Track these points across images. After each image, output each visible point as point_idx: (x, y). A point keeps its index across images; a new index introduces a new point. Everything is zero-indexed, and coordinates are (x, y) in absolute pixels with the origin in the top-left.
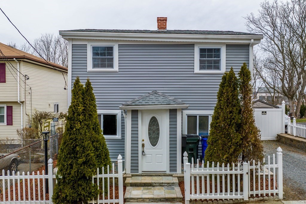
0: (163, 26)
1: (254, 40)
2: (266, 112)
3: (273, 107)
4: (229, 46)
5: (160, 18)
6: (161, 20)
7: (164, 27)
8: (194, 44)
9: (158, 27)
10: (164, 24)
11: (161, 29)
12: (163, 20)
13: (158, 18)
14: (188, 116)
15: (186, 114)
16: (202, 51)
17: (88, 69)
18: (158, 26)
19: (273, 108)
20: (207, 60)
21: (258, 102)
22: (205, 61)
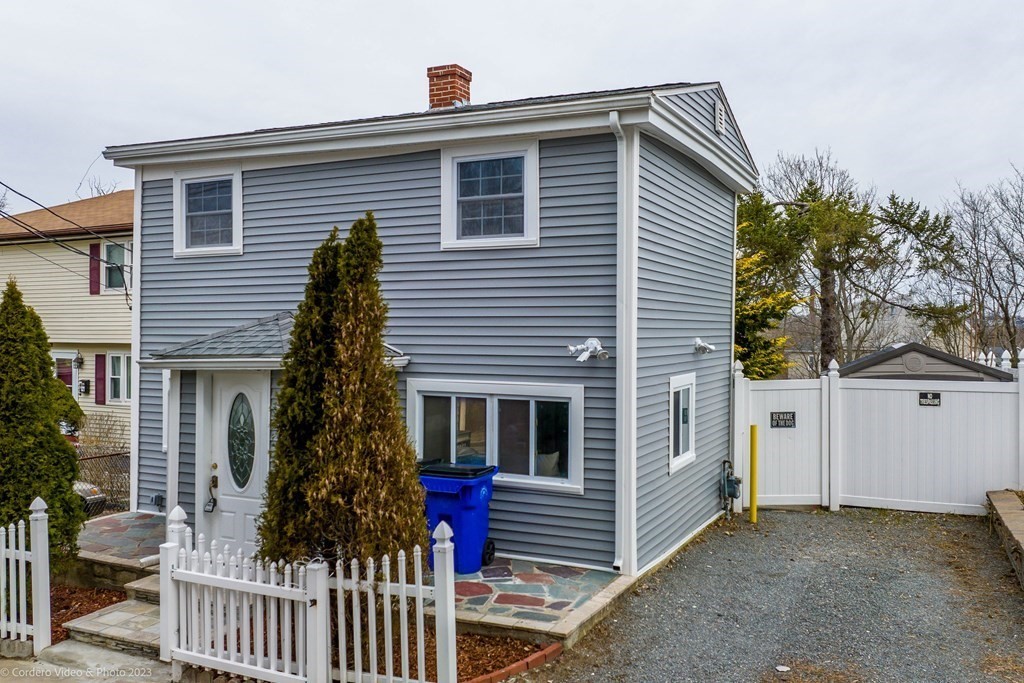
0: (445, 94)
1: (621, 113)
2: (937, 396)
3: (981, 375)
4: (549, 145)
5: (436, 68)
6: (438, 77)
7: (446, 99)
8: (439, 150)
9: (432, 101)
10: (447, 88)
11: (440, 105)
12: (445, 76)
13: (429, 70)
14: (425, 397)
15: (419, 391)
16: (465, 169)
17: (175, 251)
18: (431, 96)
19: (982, 380)
20: (484, 201)
21: (914, 355)
22: (475, 204)
